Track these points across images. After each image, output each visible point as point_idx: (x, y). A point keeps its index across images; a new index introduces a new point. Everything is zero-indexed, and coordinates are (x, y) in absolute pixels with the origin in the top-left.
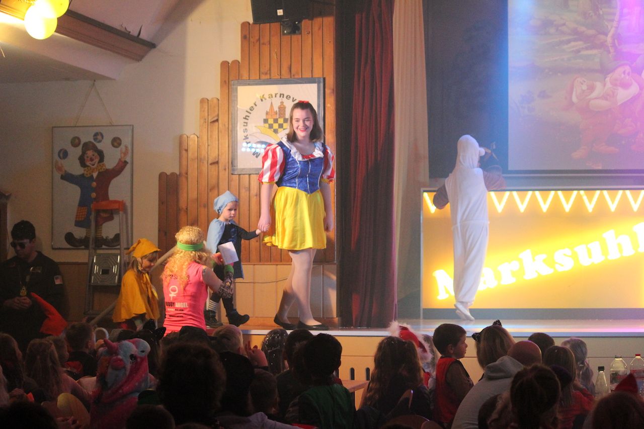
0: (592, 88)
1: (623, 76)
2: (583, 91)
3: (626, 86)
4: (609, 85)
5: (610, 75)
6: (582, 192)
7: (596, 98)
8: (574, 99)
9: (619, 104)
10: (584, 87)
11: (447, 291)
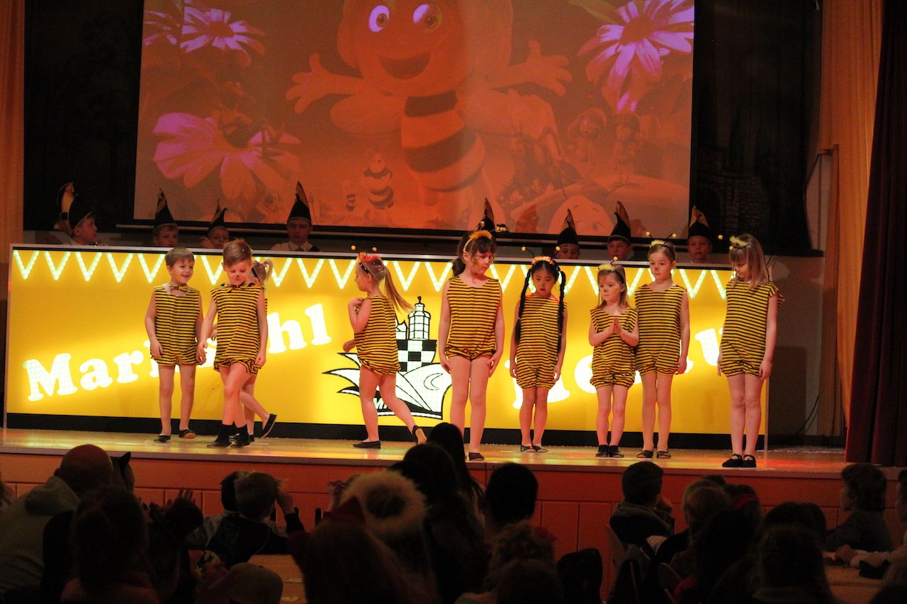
11: (41, 390)
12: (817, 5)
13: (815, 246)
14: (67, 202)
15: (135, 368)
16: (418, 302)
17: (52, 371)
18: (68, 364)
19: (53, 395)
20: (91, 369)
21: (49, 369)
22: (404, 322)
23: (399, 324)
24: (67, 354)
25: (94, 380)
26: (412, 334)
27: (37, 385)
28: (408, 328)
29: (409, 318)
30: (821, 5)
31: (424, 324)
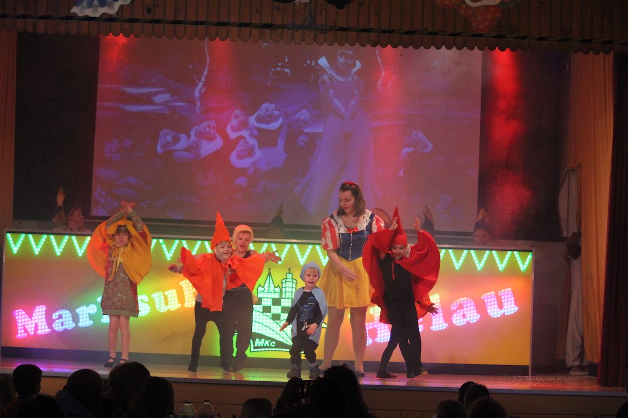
0: (176, 140)
1: (208, 129)
2: (168, 142)
3: (211, 139)
4: (193, 138)
5: (195, 129)
6: (161, 241)
7: (181, 150)
8: (159, 150)
9: (203, 156)
10: (169, 138)
11: (26, 331)
12: (567, 67)
13: (565, 235)
14: (60, 199)
15: (91, 316)
16: (288, 272)
17: (33, 318)
18: (44, 313)
19: (34, 334)
20: (60, 317)
21: (31, 316)
22: (279, 286)
23: (275, 287)
24: (44, 306)
25: (62, 324)
26: (284, 294)
27: (23, 327)
28: (281, 290)
29: (282, 283)
30: (570, 67)
31: (292, 287)
